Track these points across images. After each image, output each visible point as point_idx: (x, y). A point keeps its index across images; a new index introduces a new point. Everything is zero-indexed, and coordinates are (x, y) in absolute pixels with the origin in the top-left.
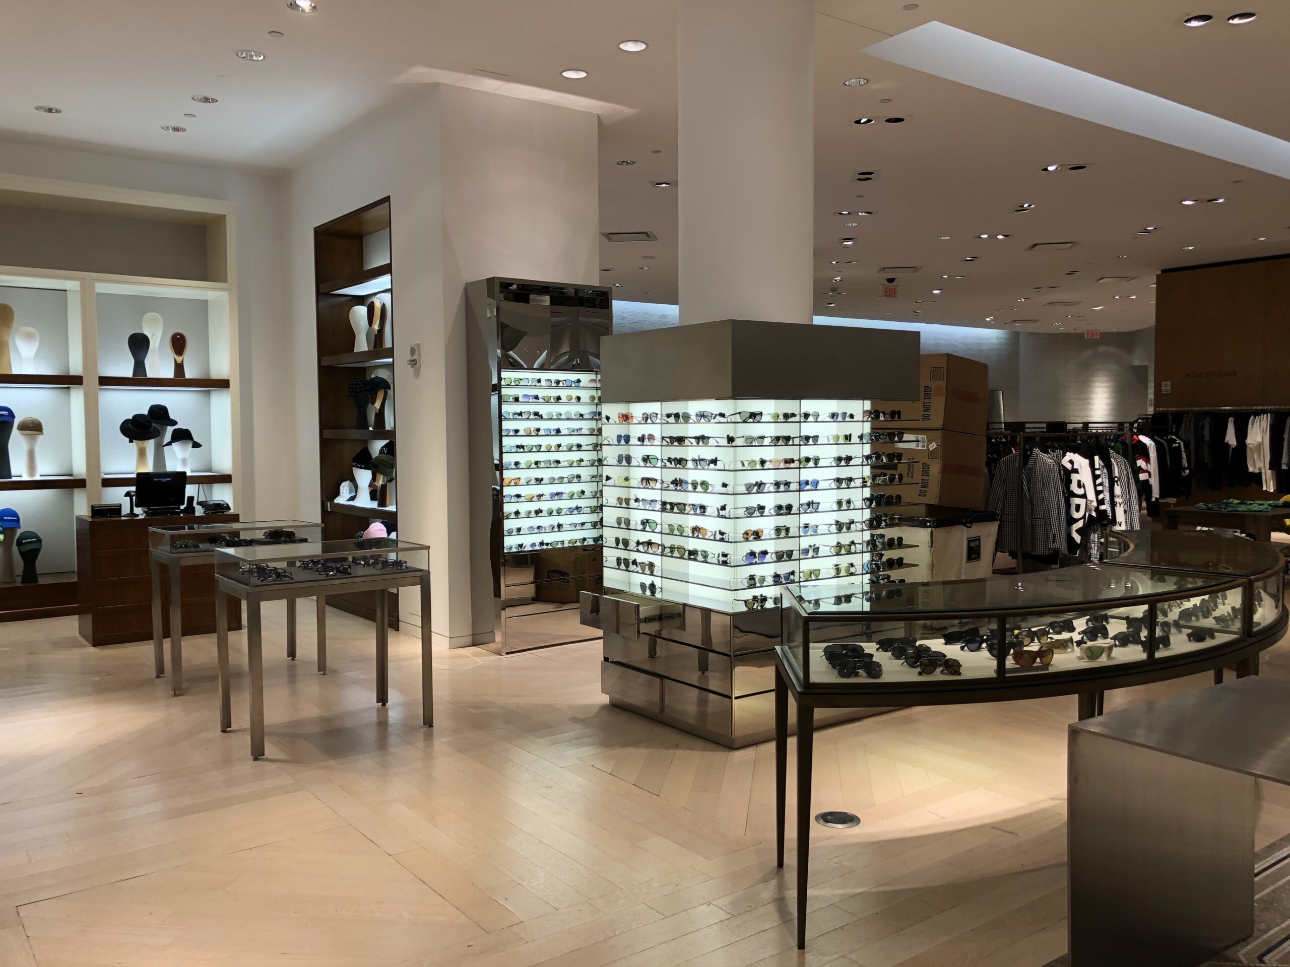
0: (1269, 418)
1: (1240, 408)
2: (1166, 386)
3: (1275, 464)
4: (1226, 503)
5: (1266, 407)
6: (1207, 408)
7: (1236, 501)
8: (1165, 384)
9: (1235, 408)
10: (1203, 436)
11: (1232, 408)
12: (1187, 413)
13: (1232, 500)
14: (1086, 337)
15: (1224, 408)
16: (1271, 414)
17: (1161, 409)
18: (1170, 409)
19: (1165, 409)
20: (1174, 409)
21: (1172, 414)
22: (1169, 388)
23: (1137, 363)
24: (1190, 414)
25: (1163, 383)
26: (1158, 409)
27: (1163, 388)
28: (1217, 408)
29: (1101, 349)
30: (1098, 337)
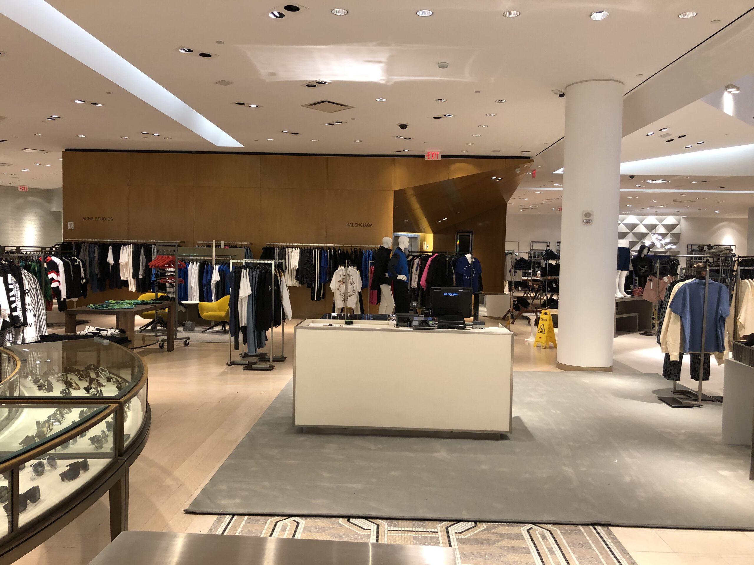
0: (132, 247)
1: (115, 241)
2: (71, 225)
3: (135, 275)
4: (107, 303)
5: (130, 241)
6: (96, 240)
7: (113, 302)
8: (70, 223)
9: (112, 240)
10: (94, 257)
11: (111, 240)
12: (84, 242)
13: (111, 301)
14: (19, 190)
15: (106, 240)
16: (133, 245)
17: (68, 239)
18: (73, 240)
19: (70, 239)
20: (76, 240)
21: (75, 243)
22: (73, 226)
23: (54, 209)
24: (86, 243)
25: (69, 222)
26: (65, 239)
27: (69, 226)
28: (102, 240)
29: (30, 199)
30: (28, 190)
